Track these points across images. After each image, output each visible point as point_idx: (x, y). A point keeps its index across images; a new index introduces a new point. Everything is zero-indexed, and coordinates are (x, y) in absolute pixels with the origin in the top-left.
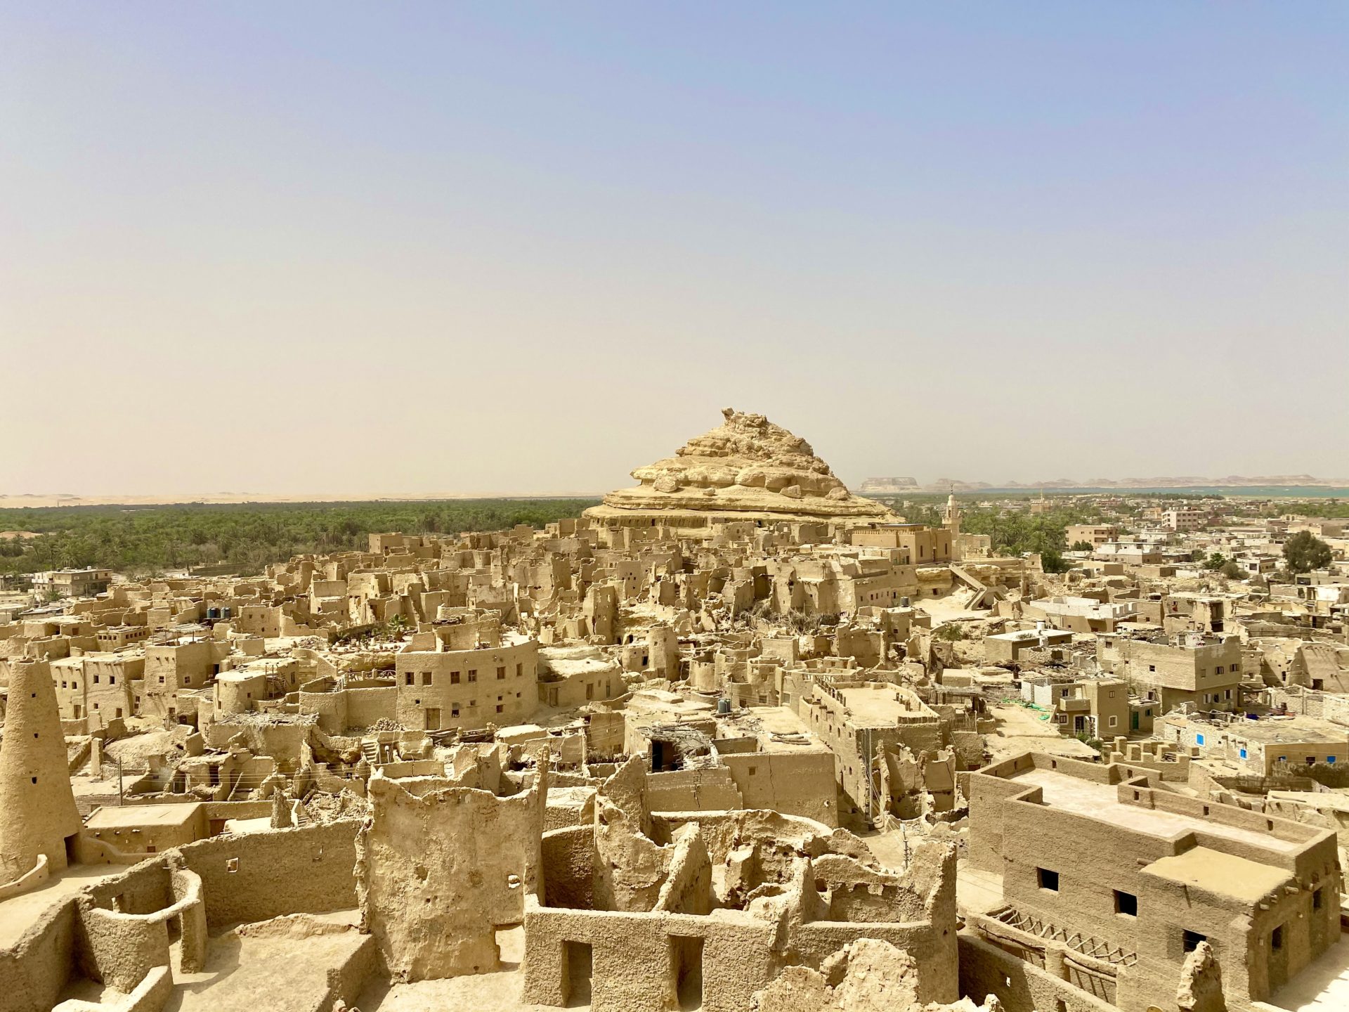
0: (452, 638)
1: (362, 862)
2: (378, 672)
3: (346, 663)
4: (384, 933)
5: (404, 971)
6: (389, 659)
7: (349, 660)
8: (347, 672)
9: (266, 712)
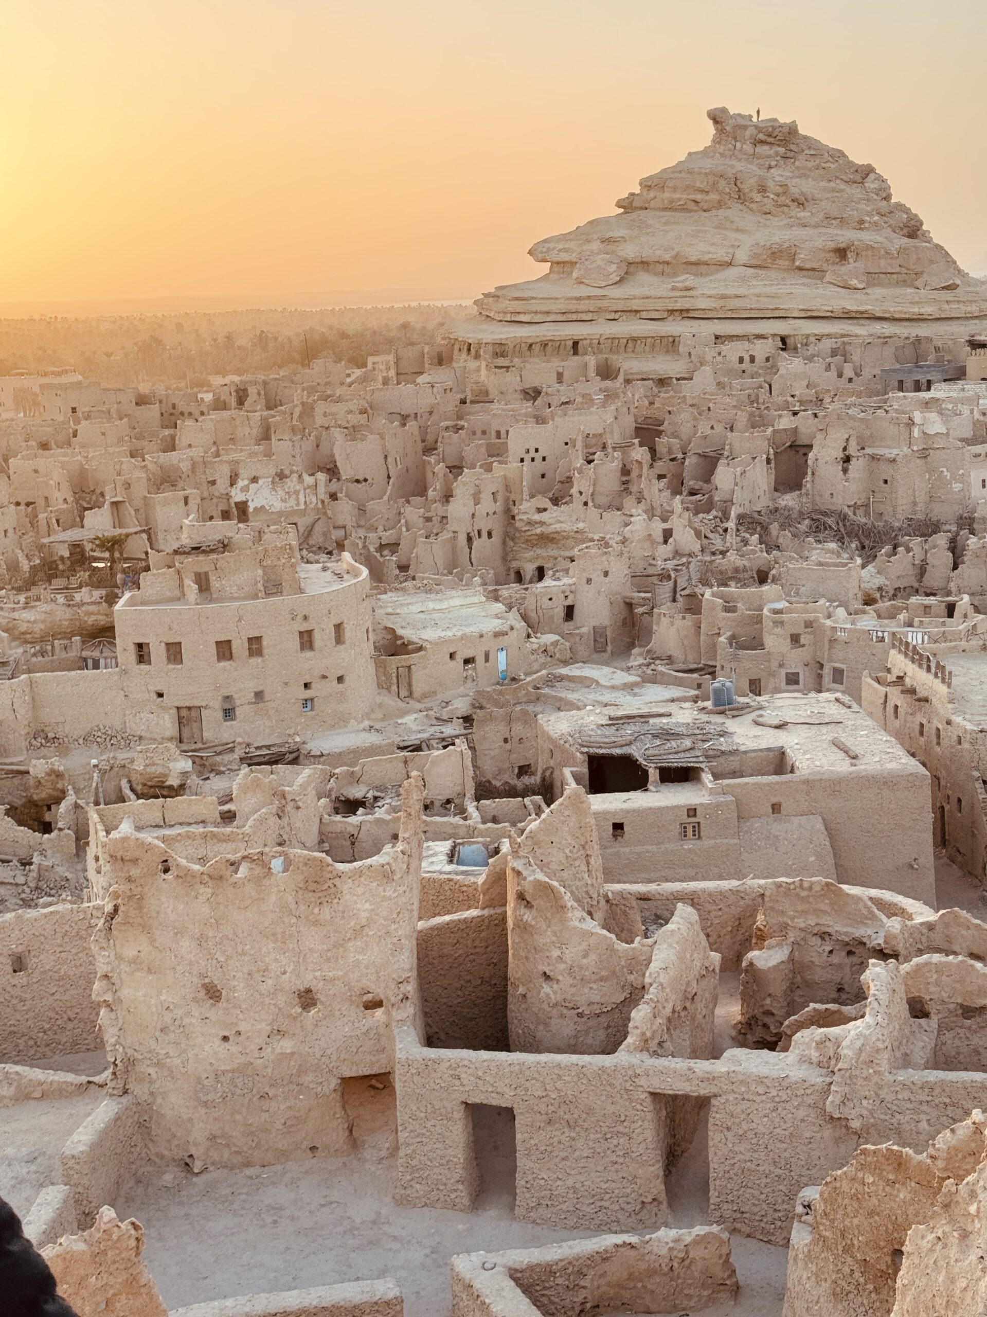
0: (212, 578)
1: (106, 976)
2: (83, 642)
3: (24, 627)
4: (152, 1094)
5: (191, 1156)
6: (100, 617)
7: (29, 622)
8: (26, 642)
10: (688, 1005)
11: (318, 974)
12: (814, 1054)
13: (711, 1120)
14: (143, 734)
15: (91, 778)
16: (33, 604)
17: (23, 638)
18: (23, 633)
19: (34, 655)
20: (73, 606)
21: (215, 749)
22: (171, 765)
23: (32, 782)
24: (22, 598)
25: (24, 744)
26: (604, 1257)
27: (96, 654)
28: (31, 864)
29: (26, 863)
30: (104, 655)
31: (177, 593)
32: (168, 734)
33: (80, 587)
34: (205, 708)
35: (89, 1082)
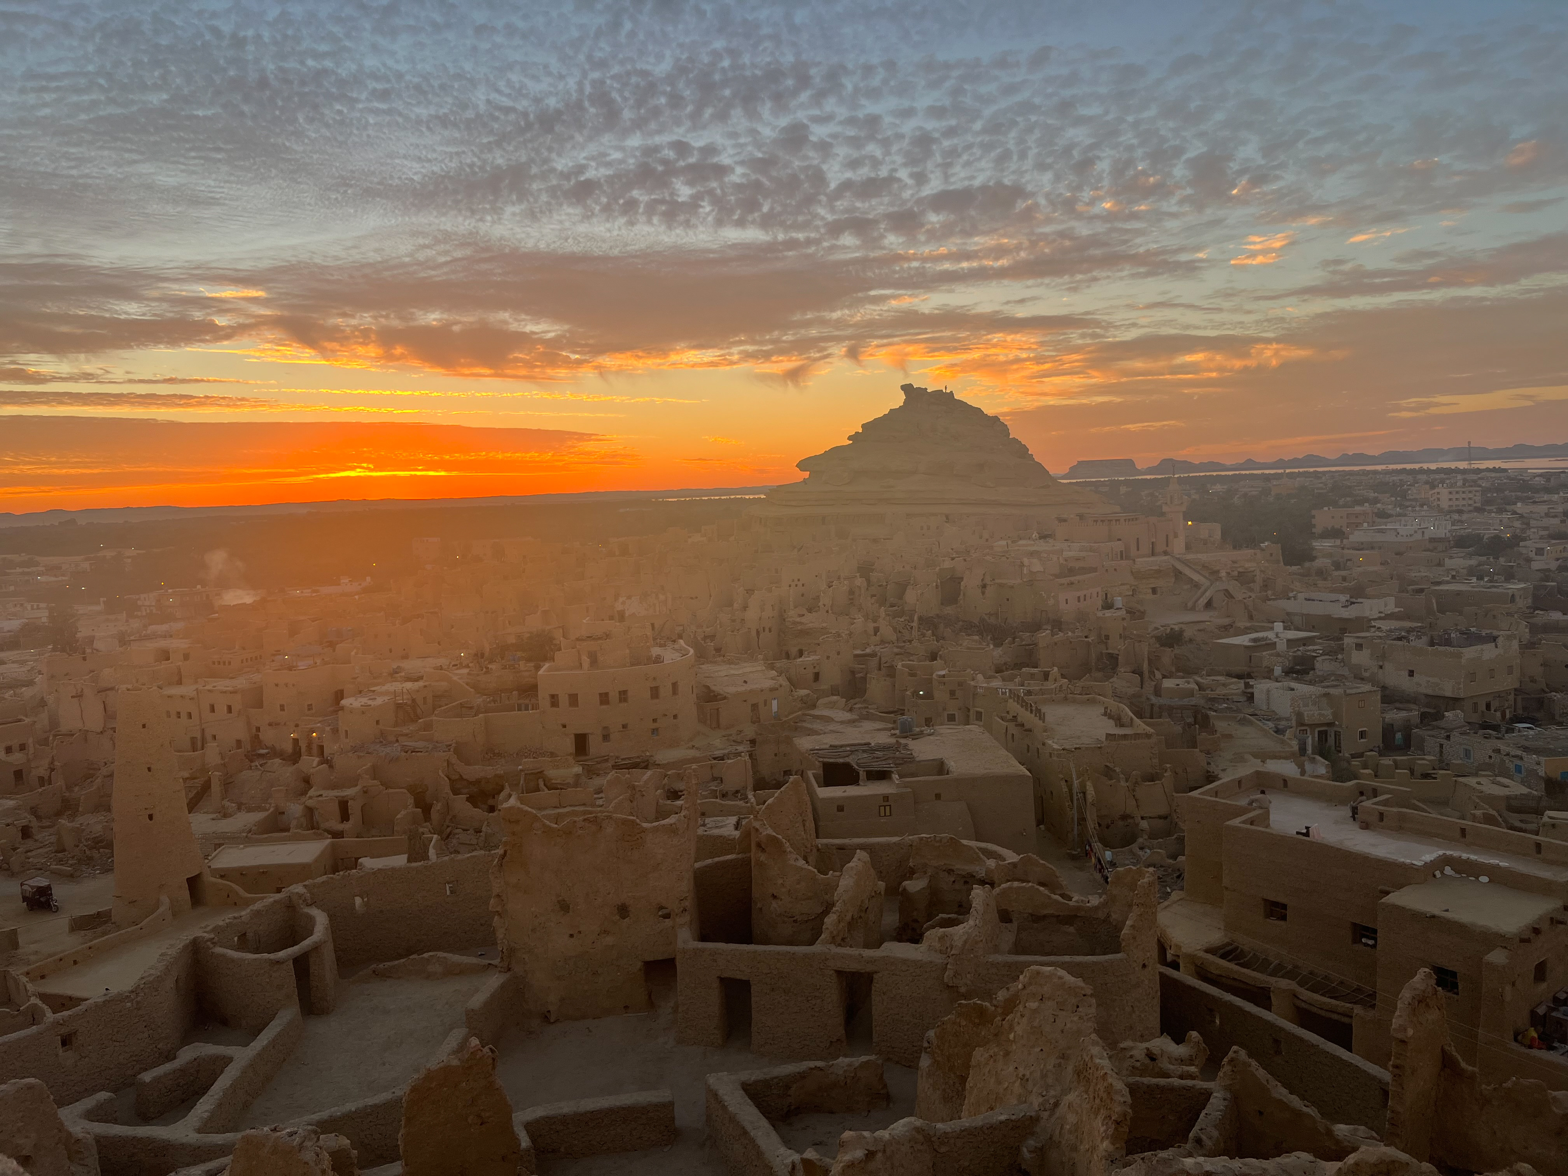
0: (598, 655)
1: (498, 896)
2: (519, 695)
3: (483, 685)
4: (525, 971)
5: (549, 1011)
6: (530, 679)
7: (486, 682)
9: (397, 741)
10: (862, 915)
11: (630, 894)
12: (937, 945)
13: (873, 988)
14: (553, 751)
15: (520, 777)
17: (485, 691)
18: (483, 689)
19: (489, 702)
20: (514, 672)
21: (596, 760)
22: (569, 771)
25: (480, 757)
26: (802, 1076)
27: (527, 701)
28: (481, 832)
29: (478, 831)
30: (531, 702)
31: (576, 664)
32: (569, 751)
33: (518, 661)
34: (592, 734)
35: (489, 964)
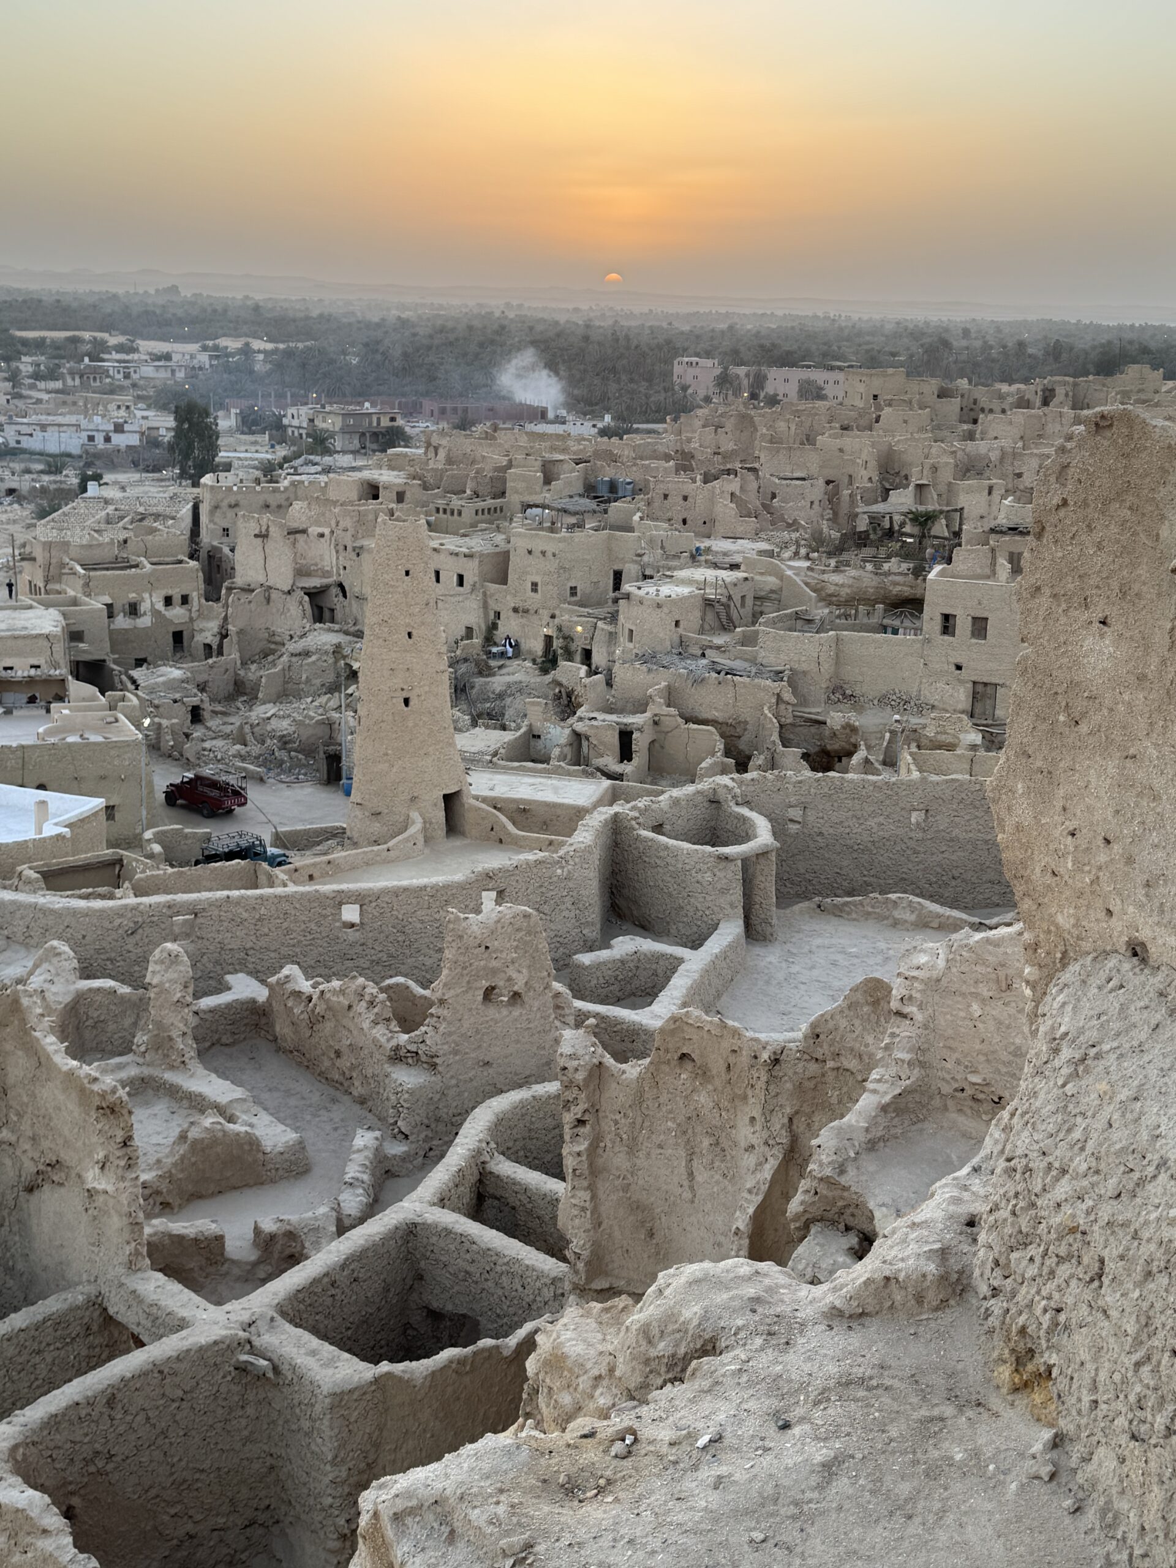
0: (1025, 559)
2: (885, 611)
3: (831, 589)
6: (905, 588)
7: (836, 585)
8: (830, 604)
9: (703, 655)
14: (936, 703)
15: (883, 738)
16: (842, 568)
17: (828, 599)
18: (830, 595)
19: (839, 617)
20: (881, 574)
22: (961, 736)
23: (827, 733)
24: (833, 562)
25: (823, 697)
30: (904, 625)
31: (987, 571)
32: (960, 707)
33: (889, 557)
34: (1002, 686)
